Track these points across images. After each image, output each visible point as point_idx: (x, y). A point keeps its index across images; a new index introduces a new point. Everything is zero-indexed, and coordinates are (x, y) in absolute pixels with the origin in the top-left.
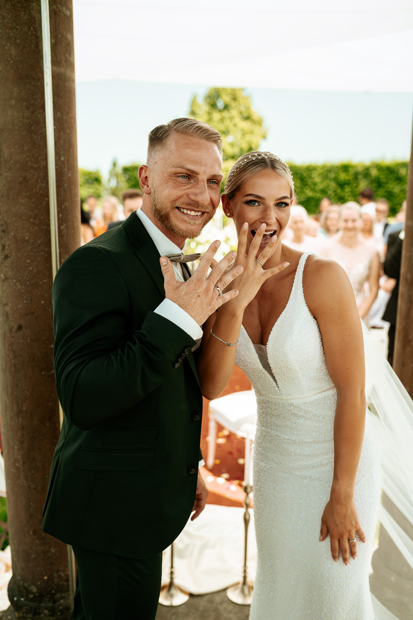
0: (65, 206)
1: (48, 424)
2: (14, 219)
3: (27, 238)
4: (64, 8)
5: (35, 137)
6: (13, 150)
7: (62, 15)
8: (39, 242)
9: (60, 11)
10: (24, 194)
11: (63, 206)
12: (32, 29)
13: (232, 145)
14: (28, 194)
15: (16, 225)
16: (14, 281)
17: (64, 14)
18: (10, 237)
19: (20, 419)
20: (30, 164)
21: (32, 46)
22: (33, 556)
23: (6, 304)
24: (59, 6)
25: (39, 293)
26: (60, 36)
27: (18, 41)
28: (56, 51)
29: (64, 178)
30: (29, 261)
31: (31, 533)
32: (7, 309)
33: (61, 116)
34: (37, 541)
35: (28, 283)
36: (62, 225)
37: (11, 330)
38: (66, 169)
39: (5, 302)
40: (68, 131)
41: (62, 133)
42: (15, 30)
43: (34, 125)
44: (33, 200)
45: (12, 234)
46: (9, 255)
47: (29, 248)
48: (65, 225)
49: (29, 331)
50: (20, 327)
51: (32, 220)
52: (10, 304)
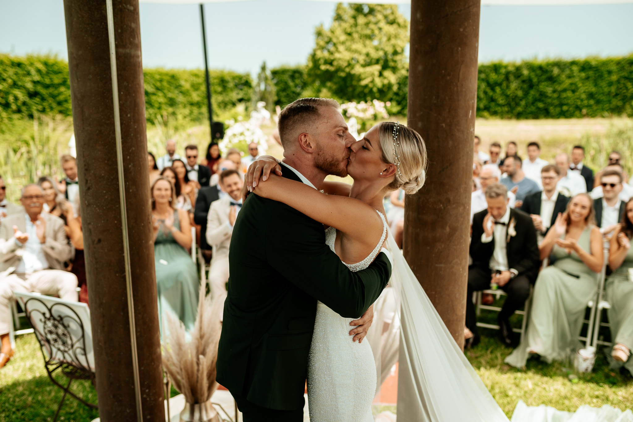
0: (132, 150)
1: (122, 314)
2: (93, 161)
3: (103, 175)
4: (128, 6)
5: (107, 101)
6: (91, 111)
7: (127, 11)
8: (112, 177)
9: (125, 8)
10: (100, 142)
11: (130, 151)
12: (103, 24)
13: (377, 49)
14: (103, 142)
15: (95, 165)
16: (95, 206)
17: (128, 10)
18: (91, 174)
19: (102, 309)
20: (103, 121)
21: (104, 36)
22: (114, 415)
23: (89, 224)
24: (124, 5)
25: (113, 215)
26: (125, 26)
27: (93, 33)
28: (122, 37)
29: (131, 130)
30: (104, 192)
31: (112, 397)
32: (90, 227)
33: (127, 84)
34: (116, 403)
35: (105, 208)
36: (130, 164)
37: (93, 242)
38: (132, 123)
39: (88, 222)
40: (134, 95)
41: (128, 97)
42: (91, 26)
43: (106, 93)
44: (107, 147)
45: (92, 172)
46: (91, 187)
47: (105, 182)
48: (132, 164)
49: (106, 243)
50: (99, 241)
51: (106, 162)
52: (92, 224)
